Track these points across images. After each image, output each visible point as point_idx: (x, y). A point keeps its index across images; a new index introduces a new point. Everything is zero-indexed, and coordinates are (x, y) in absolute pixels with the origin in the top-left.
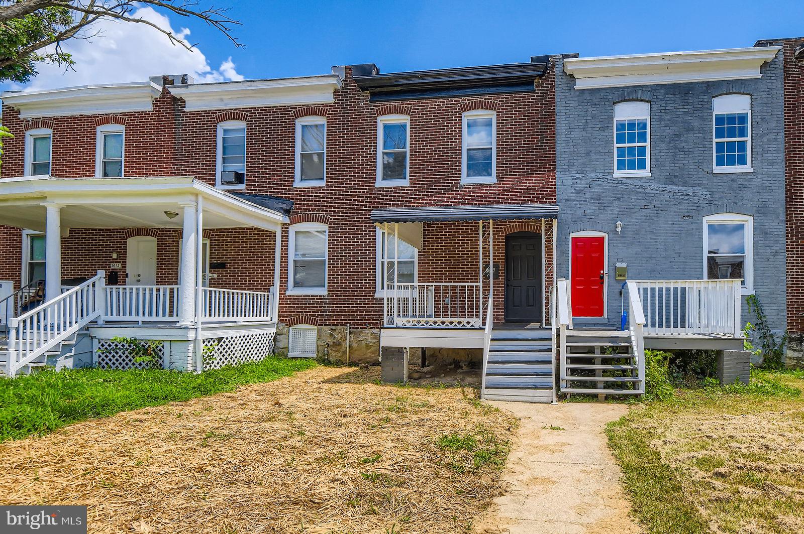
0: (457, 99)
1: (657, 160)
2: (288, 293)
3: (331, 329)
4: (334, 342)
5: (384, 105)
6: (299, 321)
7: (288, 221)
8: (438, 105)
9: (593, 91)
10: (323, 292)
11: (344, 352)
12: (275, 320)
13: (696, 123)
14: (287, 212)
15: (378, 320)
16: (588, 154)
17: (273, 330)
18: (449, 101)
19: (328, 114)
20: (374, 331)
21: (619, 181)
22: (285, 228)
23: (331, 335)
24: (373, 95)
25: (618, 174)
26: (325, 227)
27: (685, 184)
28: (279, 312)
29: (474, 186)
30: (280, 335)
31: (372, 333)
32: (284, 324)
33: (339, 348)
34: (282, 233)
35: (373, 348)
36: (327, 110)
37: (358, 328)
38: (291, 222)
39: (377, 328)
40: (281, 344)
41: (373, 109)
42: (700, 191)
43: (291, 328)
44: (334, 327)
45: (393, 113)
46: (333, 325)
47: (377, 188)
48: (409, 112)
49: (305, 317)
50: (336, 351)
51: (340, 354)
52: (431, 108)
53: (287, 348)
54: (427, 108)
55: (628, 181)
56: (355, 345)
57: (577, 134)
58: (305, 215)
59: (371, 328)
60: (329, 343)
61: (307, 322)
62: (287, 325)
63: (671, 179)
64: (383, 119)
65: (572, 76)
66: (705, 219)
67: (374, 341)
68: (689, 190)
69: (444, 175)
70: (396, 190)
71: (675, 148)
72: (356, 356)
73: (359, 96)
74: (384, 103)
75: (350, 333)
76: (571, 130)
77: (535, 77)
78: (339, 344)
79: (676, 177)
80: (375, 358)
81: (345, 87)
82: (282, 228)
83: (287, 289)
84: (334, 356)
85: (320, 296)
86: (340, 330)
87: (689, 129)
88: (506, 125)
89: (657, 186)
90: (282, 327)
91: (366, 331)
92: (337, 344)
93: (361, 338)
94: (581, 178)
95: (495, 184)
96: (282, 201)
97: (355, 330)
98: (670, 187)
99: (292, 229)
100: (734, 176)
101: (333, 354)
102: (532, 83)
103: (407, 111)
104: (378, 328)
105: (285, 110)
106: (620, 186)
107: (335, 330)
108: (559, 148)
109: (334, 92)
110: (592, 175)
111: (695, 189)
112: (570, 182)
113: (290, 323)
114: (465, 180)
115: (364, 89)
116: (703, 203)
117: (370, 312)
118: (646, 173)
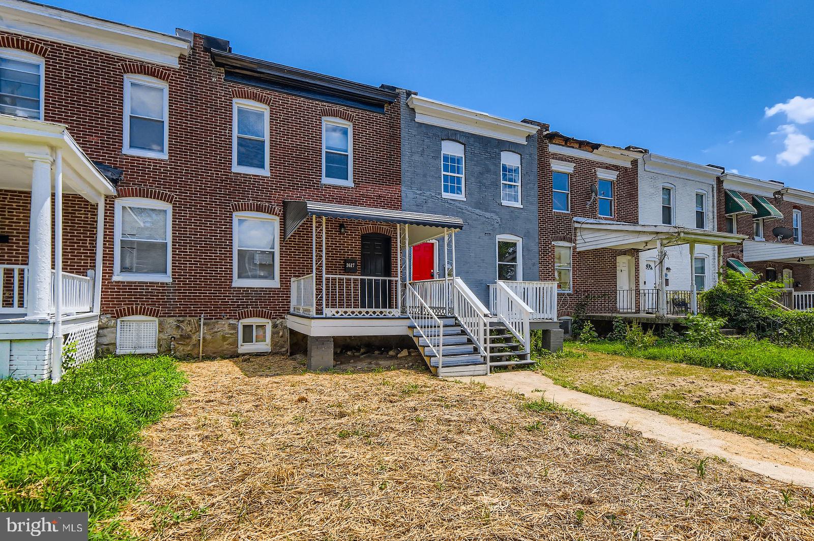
0: (317, 102)
1: (469, 189)
2: (115, 278)
3: (178, 321)
4: (181, 335)
5: (241, 88)
6: (132, 312)
7: (116, 194)
8: (299, 103)
9: (427, 126)
10: (167, 279)
11: (194, 345)
12: (97, 311)
13: (492, 168)
14: (114, 182)
15: (237, 310)
16: (425, 176)
17: (95, 324)
18: (310, 103)
19: (171, 79)
20: (232, 321)
21: (446, 201)
22: (110, 201)
23: (178, 327)
24: (227, 73)
25: (445, 195)
26: (168, 207)
27: (486, 210)
28: (101, 301)
29: (335, 187)
30: (103, 328)
31: (230, 324)
32: (109, 316)
33: (188, 341)
34: (106, 207)
35: (230, 340)
36: (169, 75)
37: (212, 319)
38: (119, 194)
39: (235, 319)
40: (105, 340)
41: (229, 89)
42: (495, 217)
43: (119, 320)
44: (181, 319)
45: (250, 98)
46: (179, 316)
47: (234, 173)
48: (270, 102)
49: (141, 307)
50: (184, 345)
51: (189, 348)
52: (292, 105)
53: (115, 344)
54: (288, 104)
55: (452, 202)
56: (208, 337)
57: (416, 158)
58: (140, 189)
59: (228, 319)
60: (174, 336)
61: (143, 312)
62: (115, 317)
63: (478, 205)
64: (240, 102)
65: (413, 110)
66: (498, 236)
67: (232, 332)
68: (488, 215)
69: (305, 172)
70: (256, 179)
71: (480, 182)
72: (210, 349)
73: (212, 71)
74: (241, 86)
75: (204, 324)
76: (412, 154)
77: (386, 102)
78: (189, 337)
79: (481, 204)
80: (233, 350)
81: (193, 55)
82: (106, 200)
83: (112, 273)
84: (182, 349)
85: (163, 283)
86: (190, 321)
87: (488, 171)
88: (361, 138)
89: (470, 208)
90: (106, 319)
91: (220, 322)
92: (185, 337)
93: (216, 330)
94: (420, 194)
95: (352, 188)
96: (106, 168)
97: (209, 321)
98: (478, 211)
99: (119, 203)
100: (512, 209)
101: (181, 348)
102: (383, 107)
103: (267, 101)
104: (237, 319)
105: (109, 59)
106: (447, 205)
107: (182, 322)
108: (404, 166)
109: (179, 58)
110: (428, 193)
111: (492, 215)
112: (411, 195)
113: (119, 314)
114: (325, 180)
115: (218, 65)
116: (497, 226)
117: (226, 302)
118: (461, 197)
